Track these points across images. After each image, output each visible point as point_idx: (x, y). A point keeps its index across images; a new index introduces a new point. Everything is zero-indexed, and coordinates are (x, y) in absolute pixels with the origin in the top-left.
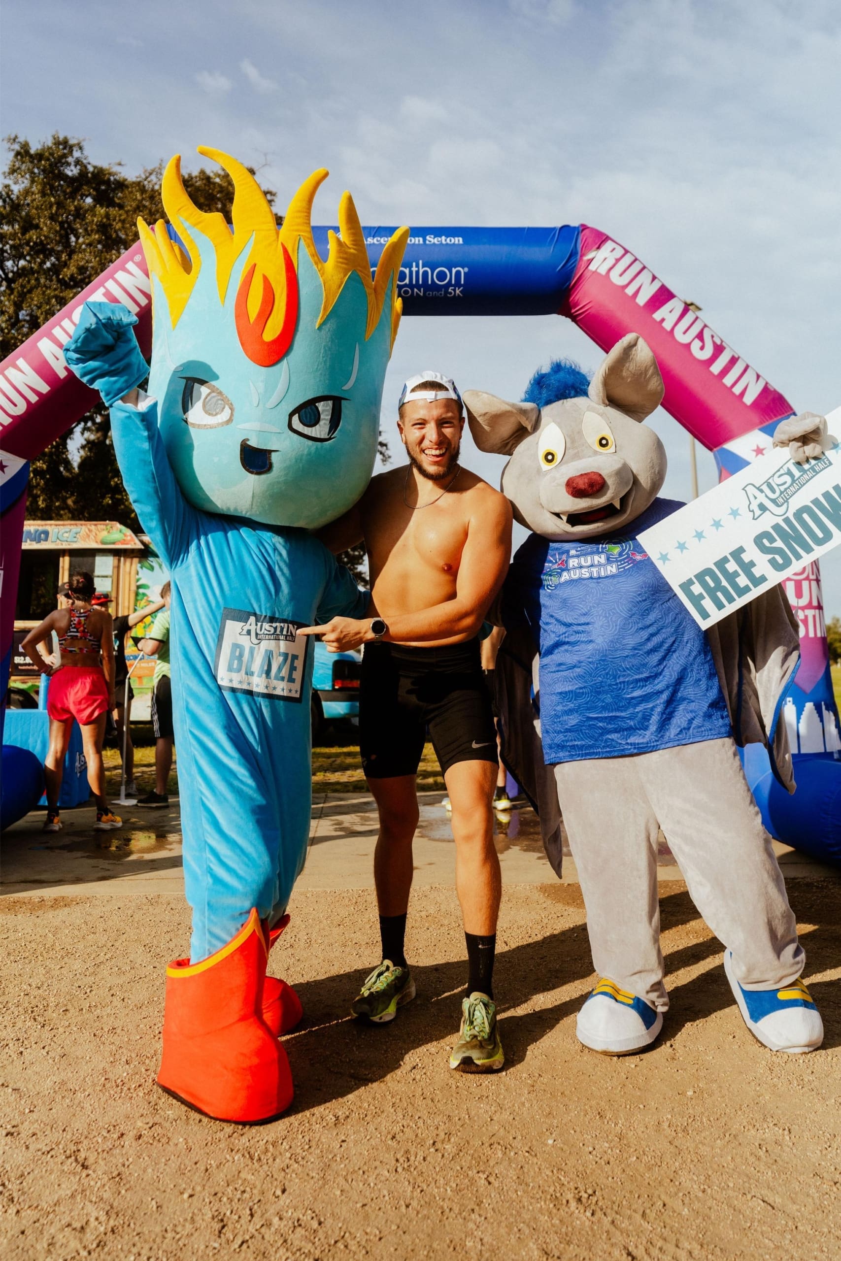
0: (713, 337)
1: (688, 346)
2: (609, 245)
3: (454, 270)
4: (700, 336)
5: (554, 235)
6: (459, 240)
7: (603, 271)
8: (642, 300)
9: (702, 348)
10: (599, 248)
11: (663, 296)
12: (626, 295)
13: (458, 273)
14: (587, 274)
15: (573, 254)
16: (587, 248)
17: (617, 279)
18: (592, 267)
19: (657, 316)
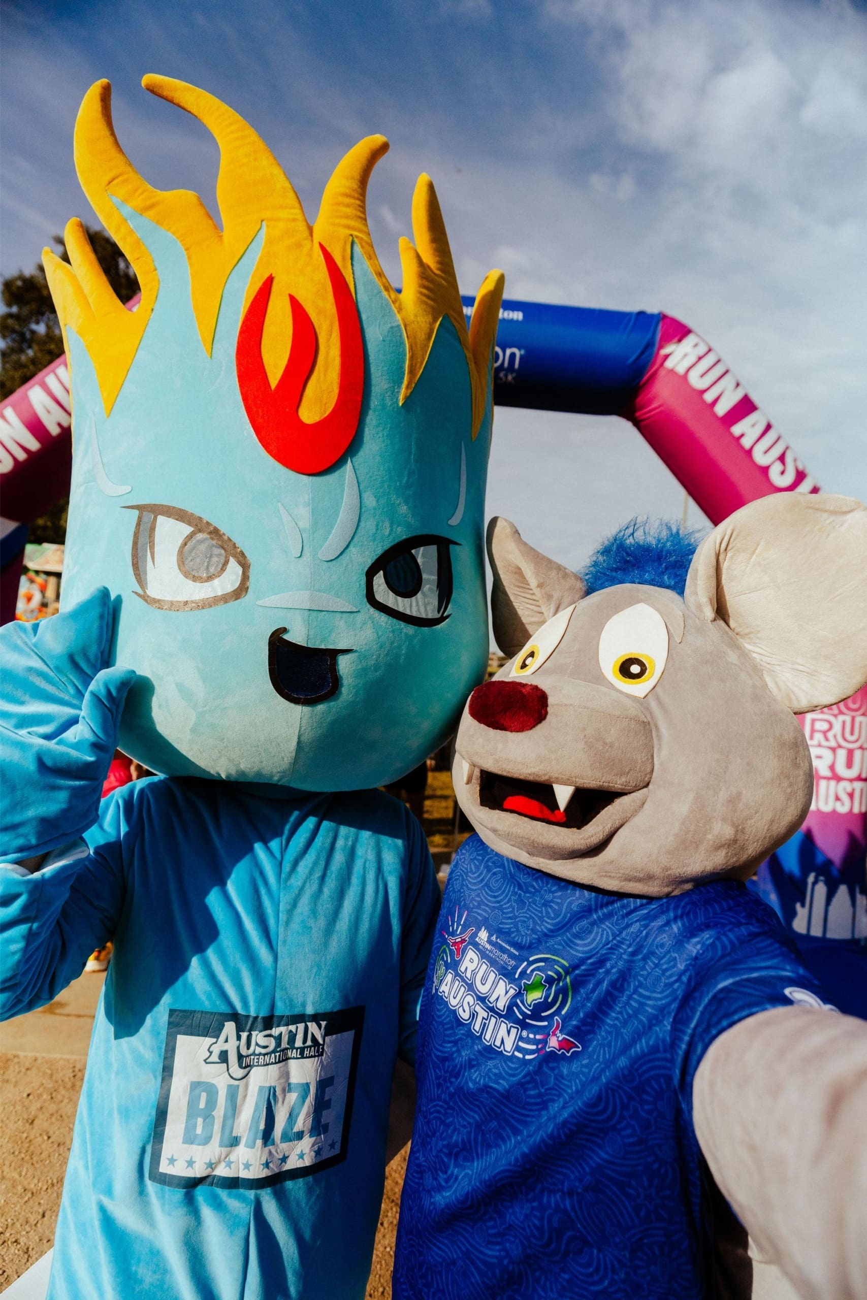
0: (795, 460)
1: (765, 470)
2: (690, 340)
3: (508, 352)
4: (782, 458)
5: (629, 321)
6: (518, 316)
7: (681, 370)
8: (721, 409)
9: (783, 473)
10: (680, 340)
11: (745, 407)
12: (704, 402)
13: (513, 356)
14: (662, 373)
15: (649, 345)
16: (667, 339)
17: (696, 381)
18: (669, 364)
19: (736, 430)
